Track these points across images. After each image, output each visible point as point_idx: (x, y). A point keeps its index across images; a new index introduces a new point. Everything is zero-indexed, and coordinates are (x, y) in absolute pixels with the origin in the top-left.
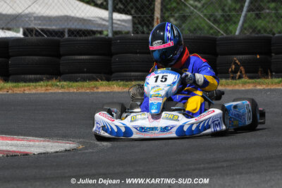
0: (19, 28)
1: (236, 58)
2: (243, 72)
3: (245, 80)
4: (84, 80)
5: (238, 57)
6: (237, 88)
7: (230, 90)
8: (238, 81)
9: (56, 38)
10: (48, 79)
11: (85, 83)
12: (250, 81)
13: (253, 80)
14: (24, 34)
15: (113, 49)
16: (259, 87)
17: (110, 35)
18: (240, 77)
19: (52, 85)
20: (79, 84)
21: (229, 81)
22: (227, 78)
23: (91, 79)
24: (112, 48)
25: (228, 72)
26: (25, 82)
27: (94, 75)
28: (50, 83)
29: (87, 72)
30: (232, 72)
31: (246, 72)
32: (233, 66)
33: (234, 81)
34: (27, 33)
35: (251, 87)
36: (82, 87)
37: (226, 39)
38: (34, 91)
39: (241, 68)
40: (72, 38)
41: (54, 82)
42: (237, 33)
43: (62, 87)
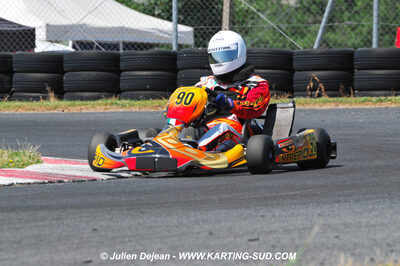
0: (67, 40)
1: (315, 74)
2: (323, 90)
3: (325, 98)
4: (147, 98)
5: (317, 72)
6: (317, 107)
7: (309, 110)
8: (317, 100)
9: (115, 51)
10: (108, 97)
11: (149, 102)
12: (331, 99)
13: (335, 99)
14: (74, 47)
15: (179, 64)
16: (341, 107)
17: (175, 48)
18: (319, 95)
19: (112, 104)
20: (141, 102)
21: (308, 99)
22: (305, 96)
23: (154, 97)
24: (178, 62)
25: (305, 90)
26: (82, 100)
27: (158, 93)
28: (109, 101)
29: (150, 90)
30: (311, 89)
31: (326, 90)
32: (312, 84)
33: (313, 99)
34: (77, 46)
35: (332, 106)
36: (145, 106)
37: (304, 53)
38: (92, 111)
39: (321, 85)
40: (133, 51)
41: (113, 100)
42: (315, 47)
43: (123, 106)
